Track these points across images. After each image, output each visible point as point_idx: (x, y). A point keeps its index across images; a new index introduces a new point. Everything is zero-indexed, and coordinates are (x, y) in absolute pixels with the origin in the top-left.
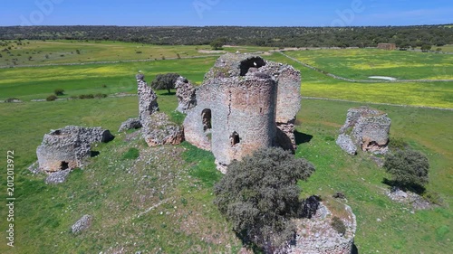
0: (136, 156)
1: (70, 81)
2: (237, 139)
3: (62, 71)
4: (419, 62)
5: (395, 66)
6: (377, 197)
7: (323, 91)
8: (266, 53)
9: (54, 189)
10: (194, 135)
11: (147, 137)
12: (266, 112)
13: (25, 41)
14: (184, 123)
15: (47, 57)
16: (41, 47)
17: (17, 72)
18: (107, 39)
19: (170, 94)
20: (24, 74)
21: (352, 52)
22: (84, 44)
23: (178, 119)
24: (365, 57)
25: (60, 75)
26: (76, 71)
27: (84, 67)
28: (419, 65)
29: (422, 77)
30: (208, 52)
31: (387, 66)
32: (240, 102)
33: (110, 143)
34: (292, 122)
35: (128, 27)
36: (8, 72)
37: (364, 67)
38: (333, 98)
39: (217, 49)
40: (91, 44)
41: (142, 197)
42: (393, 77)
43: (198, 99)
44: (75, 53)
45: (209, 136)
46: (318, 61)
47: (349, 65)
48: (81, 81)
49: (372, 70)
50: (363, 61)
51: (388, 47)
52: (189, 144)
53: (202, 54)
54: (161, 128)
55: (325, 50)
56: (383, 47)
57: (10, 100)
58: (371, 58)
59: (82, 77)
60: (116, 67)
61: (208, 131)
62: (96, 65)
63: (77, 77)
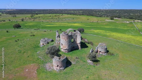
1: (67, 27)
2: (62, 44)
3: (67, 24)
8: (128, 22)
13: (64, 15)
15: (66, 20)
36: (56, 23)
44: (72, 19)
53: (105, 21)
60: (79, 24)
62: (75, 23)
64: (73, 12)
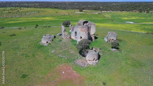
0: (61, 41)
2: (81, 38)
3: (35, 18)
4: (144, 17)
5: (136, 18)
6: (109, 50)
7: (110, 26)
8: (96, 13)
9: (46, 47)
10: (73, 37)
11: (63, 37)
12: (87, 33)
13: (22, 8)
14: (71, 35)
15: (30, 14)
16: (27, 10)
17: (23, 18)
18: (46, 7)
19: (67, 26)
20: (25, 19)
21: (124, 13)
22: (40, 9)
23: (70, 33)
24: (127, 15)
25: (34, 20)
26: (39, 18)
27: (41, 17)
28: (143, 18)
29: (142, 22)
30: (78, 12)
31: (133, 18)
32: (82, 31)
33: (55, 38)
34: (94, 34)
35: (52, 2)
36: (20, 19)
37: (126, 18)
38: (111, 29)
39: (81, 11)
40: (42, 9)
41: (64, 48)
42: (133, 22)
43: (74, 30)
44: (38, 12)
45: (76, 37)
46: (112, 16)
47: (121, 18)
48: (41, 22)
49: (128, 20)
50: (126, 16)
51: (136, 12)
52: (72, 39)
53: (76, 13)
54: (66, 35)
55: (115, 12)
56: (135, 12)
57: (25, 27)
58: (129, 15)
59: (41, 20)
60: (51, 17)
61: (76, 36)
62: (45, 17)
63: (39, 20)
64: (26, 5)
